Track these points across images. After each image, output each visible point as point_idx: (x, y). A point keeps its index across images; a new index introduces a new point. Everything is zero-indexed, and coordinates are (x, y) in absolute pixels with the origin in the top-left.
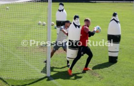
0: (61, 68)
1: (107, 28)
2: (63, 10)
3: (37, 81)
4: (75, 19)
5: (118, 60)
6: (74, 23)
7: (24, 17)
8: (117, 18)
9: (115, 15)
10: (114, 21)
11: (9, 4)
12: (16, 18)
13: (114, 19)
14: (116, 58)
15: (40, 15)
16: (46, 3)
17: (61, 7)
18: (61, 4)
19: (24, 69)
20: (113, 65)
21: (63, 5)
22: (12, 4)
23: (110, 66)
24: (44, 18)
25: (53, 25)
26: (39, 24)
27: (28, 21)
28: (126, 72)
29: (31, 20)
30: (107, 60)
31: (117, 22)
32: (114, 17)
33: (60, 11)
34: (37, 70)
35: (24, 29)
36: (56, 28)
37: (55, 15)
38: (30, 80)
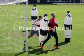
0: (36, 47)
1: (64, 20)
2: (35, 9)
3: (19, 54)
4: (45, 16)
5: (71, 40)
6: (44, 19)
7: (11, 14)
8: (70, 14)
9: (68, 12)
10: (68, 16)
11: (1, 6)
12: (5, 14)
13: (68, 15)
14: (69, 39)
15: (21, 12)
16: (25, 5)
17: (34, 7)
18: (34, 5)
19: (11, 47)
20: (68, 44)
21: (35, 6)
22: (3, 6)
23: (65, 44)
24: (24, 14)
25: (29, 19)
26: (20, 18)
27: (13, 16)
28: (76, 48)
29: (15, 15)
30: (64, 41)
31: (70, 16)
32: (68, 13)
33: (34, 10)
34: (19, 47)
35: (11, 22)
36: (31, 21)
37: (30, 12)
38: (15, 53)
